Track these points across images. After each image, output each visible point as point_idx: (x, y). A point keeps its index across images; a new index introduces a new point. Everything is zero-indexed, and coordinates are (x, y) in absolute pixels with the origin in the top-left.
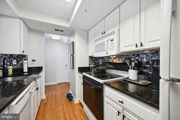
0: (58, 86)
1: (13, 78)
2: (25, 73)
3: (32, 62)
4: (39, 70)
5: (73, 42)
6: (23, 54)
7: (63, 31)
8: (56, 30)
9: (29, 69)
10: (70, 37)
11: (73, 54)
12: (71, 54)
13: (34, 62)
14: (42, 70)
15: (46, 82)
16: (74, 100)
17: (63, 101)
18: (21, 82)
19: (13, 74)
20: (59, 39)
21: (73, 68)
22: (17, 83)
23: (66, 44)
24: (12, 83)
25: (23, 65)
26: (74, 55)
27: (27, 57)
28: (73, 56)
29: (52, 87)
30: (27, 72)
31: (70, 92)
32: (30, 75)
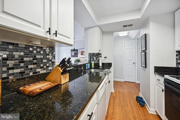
0: (125, 84)
1: (94, 70)
2: (100, 67)
3: (104, 59)
4: (109, 65)
5: (145, 35)
6: (100, 52)
7: (131, 25)
8: (124, 26)
9: (103, 64)
10: (141, 30)
11: (146, 49)
12: (142, 50)
13: (106, 58)
14: (111, 66)
15: (114, 78)
16: (146, 107)
17: (132, 102)
18: (98, 73)
19: (94, 67)
20: (127, 35)
21: (146, 67)
22: (96, 74)
23: (134, 39)
24: (94, 73)
25: (99, 61)
26: (147, 51)
27: (101, 55)
28: (145, 52)
29: (119, 84)
30: (101, 67)
31: (141, 95)
32: (104, 69)
